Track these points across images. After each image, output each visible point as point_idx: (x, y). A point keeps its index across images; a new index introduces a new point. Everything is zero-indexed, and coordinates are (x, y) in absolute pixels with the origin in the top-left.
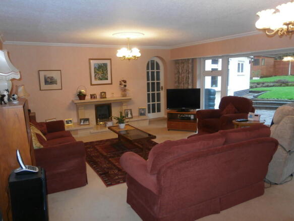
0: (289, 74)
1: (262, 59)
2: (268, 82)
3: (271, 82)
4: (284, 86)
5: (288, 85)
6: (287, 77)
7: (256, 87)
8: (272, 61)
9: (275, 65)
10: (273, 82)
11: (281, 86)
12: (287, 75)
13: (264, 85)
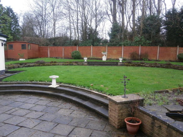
0: (49, 56)
1: (28, 45)
2: (30, 63)
3: (33, 63)
4: (42, 66)
5: (44, 65)
6: (47, 58)
7: (19, 67)
8: (37, 47)
9: (39, 50)
10: (34, 63)
11: (39, 66)
12: (47, 57)
13: (26, 65)
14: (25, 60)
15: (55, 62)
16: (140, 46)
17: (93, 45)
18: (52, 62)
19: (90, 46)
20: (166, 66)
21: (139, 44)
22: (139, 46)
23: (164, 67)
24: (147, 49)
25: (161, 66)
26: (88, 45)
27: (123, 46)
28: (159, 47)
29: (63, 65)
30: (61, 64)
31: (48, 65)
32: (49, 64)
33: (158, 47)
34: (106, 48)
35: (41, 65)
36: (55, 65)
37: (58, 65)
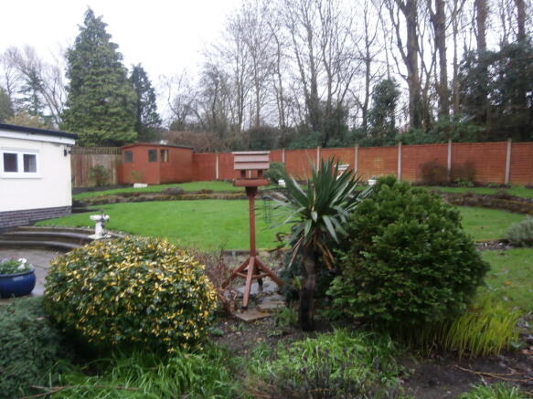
0: (217, 178)
1: (163, 151)
2: (151, 193)
3: (157, 193)
5: (180, 198)
6: (212, 182)
7: (118, 202)
8: (187, 155)
9: (195, 162)
10: (160, 193)
13: (135, 199)
14: (145, 185)
15: (210, 192)
16: (450, 141)
17: (324, 146)
18: (204, 191)
19: (316, 148)
20: (493, 203)
21: (448, 136)
22: (447, 142)
23: (489, 204)
24: (472, 151)
25: (480, 200)
26: (309, 147)
27: (400, 144)
28: (509, 144)
29: (227, 198)
30: (222, 195)
31: (191, 199)
32: (194, 195)
33: (506, 145)
34: (354, 152)
35: (172, 197)
36: (208, 198)
37: (215, 198)
